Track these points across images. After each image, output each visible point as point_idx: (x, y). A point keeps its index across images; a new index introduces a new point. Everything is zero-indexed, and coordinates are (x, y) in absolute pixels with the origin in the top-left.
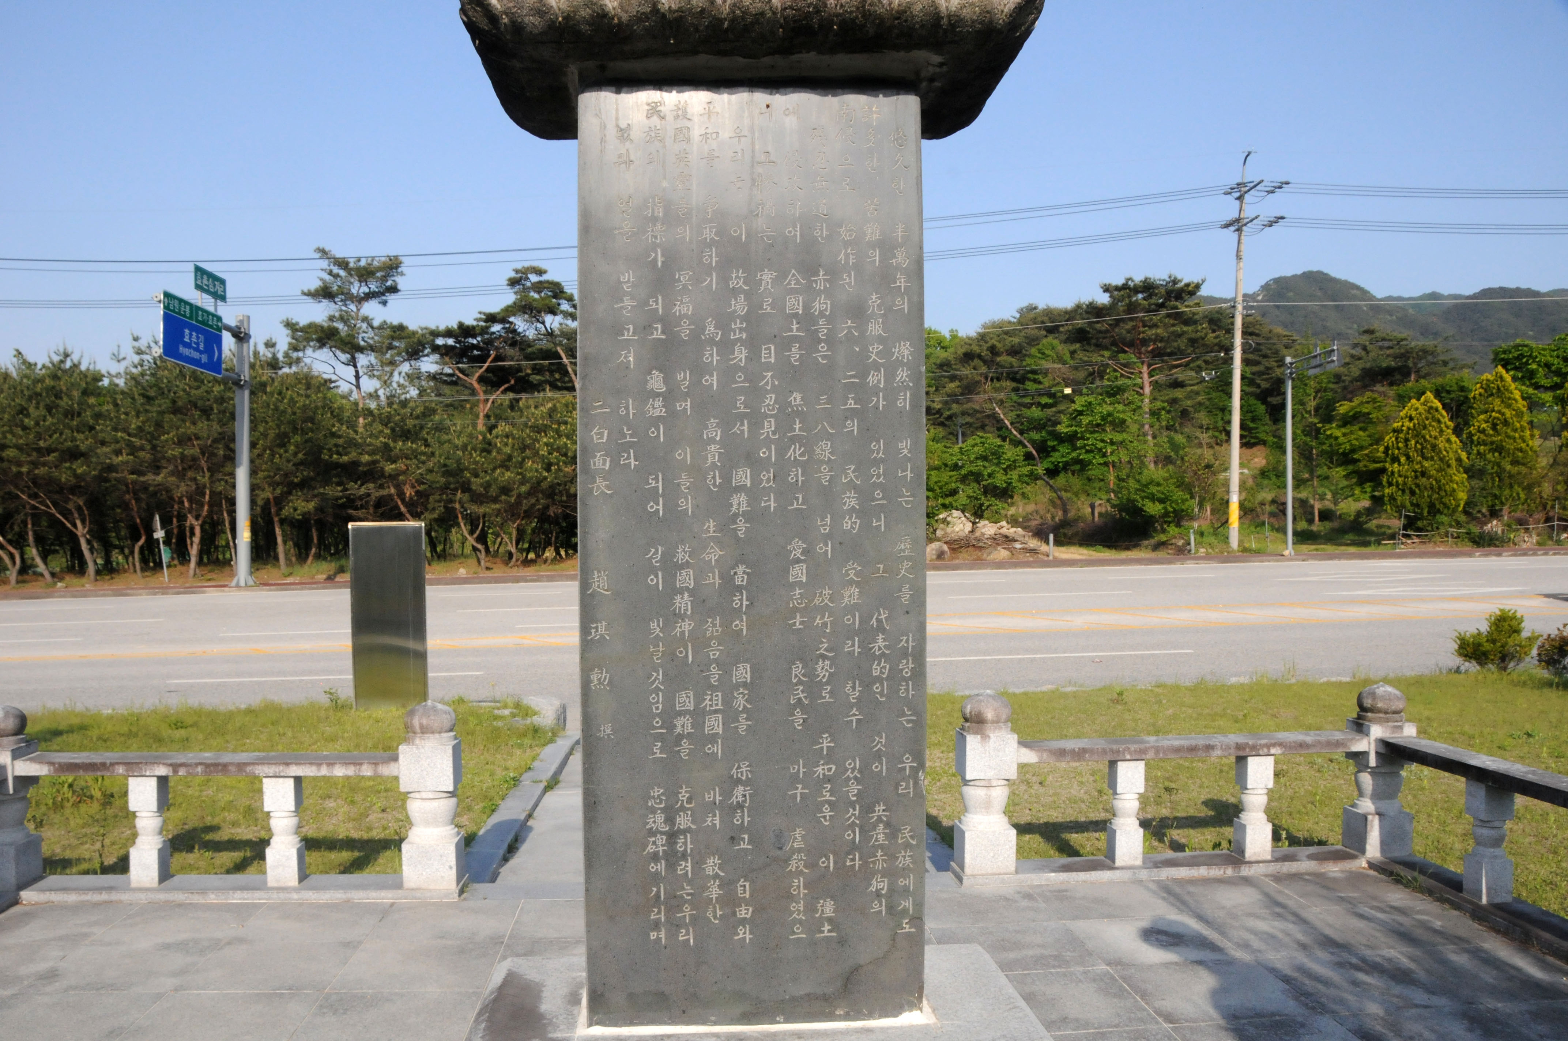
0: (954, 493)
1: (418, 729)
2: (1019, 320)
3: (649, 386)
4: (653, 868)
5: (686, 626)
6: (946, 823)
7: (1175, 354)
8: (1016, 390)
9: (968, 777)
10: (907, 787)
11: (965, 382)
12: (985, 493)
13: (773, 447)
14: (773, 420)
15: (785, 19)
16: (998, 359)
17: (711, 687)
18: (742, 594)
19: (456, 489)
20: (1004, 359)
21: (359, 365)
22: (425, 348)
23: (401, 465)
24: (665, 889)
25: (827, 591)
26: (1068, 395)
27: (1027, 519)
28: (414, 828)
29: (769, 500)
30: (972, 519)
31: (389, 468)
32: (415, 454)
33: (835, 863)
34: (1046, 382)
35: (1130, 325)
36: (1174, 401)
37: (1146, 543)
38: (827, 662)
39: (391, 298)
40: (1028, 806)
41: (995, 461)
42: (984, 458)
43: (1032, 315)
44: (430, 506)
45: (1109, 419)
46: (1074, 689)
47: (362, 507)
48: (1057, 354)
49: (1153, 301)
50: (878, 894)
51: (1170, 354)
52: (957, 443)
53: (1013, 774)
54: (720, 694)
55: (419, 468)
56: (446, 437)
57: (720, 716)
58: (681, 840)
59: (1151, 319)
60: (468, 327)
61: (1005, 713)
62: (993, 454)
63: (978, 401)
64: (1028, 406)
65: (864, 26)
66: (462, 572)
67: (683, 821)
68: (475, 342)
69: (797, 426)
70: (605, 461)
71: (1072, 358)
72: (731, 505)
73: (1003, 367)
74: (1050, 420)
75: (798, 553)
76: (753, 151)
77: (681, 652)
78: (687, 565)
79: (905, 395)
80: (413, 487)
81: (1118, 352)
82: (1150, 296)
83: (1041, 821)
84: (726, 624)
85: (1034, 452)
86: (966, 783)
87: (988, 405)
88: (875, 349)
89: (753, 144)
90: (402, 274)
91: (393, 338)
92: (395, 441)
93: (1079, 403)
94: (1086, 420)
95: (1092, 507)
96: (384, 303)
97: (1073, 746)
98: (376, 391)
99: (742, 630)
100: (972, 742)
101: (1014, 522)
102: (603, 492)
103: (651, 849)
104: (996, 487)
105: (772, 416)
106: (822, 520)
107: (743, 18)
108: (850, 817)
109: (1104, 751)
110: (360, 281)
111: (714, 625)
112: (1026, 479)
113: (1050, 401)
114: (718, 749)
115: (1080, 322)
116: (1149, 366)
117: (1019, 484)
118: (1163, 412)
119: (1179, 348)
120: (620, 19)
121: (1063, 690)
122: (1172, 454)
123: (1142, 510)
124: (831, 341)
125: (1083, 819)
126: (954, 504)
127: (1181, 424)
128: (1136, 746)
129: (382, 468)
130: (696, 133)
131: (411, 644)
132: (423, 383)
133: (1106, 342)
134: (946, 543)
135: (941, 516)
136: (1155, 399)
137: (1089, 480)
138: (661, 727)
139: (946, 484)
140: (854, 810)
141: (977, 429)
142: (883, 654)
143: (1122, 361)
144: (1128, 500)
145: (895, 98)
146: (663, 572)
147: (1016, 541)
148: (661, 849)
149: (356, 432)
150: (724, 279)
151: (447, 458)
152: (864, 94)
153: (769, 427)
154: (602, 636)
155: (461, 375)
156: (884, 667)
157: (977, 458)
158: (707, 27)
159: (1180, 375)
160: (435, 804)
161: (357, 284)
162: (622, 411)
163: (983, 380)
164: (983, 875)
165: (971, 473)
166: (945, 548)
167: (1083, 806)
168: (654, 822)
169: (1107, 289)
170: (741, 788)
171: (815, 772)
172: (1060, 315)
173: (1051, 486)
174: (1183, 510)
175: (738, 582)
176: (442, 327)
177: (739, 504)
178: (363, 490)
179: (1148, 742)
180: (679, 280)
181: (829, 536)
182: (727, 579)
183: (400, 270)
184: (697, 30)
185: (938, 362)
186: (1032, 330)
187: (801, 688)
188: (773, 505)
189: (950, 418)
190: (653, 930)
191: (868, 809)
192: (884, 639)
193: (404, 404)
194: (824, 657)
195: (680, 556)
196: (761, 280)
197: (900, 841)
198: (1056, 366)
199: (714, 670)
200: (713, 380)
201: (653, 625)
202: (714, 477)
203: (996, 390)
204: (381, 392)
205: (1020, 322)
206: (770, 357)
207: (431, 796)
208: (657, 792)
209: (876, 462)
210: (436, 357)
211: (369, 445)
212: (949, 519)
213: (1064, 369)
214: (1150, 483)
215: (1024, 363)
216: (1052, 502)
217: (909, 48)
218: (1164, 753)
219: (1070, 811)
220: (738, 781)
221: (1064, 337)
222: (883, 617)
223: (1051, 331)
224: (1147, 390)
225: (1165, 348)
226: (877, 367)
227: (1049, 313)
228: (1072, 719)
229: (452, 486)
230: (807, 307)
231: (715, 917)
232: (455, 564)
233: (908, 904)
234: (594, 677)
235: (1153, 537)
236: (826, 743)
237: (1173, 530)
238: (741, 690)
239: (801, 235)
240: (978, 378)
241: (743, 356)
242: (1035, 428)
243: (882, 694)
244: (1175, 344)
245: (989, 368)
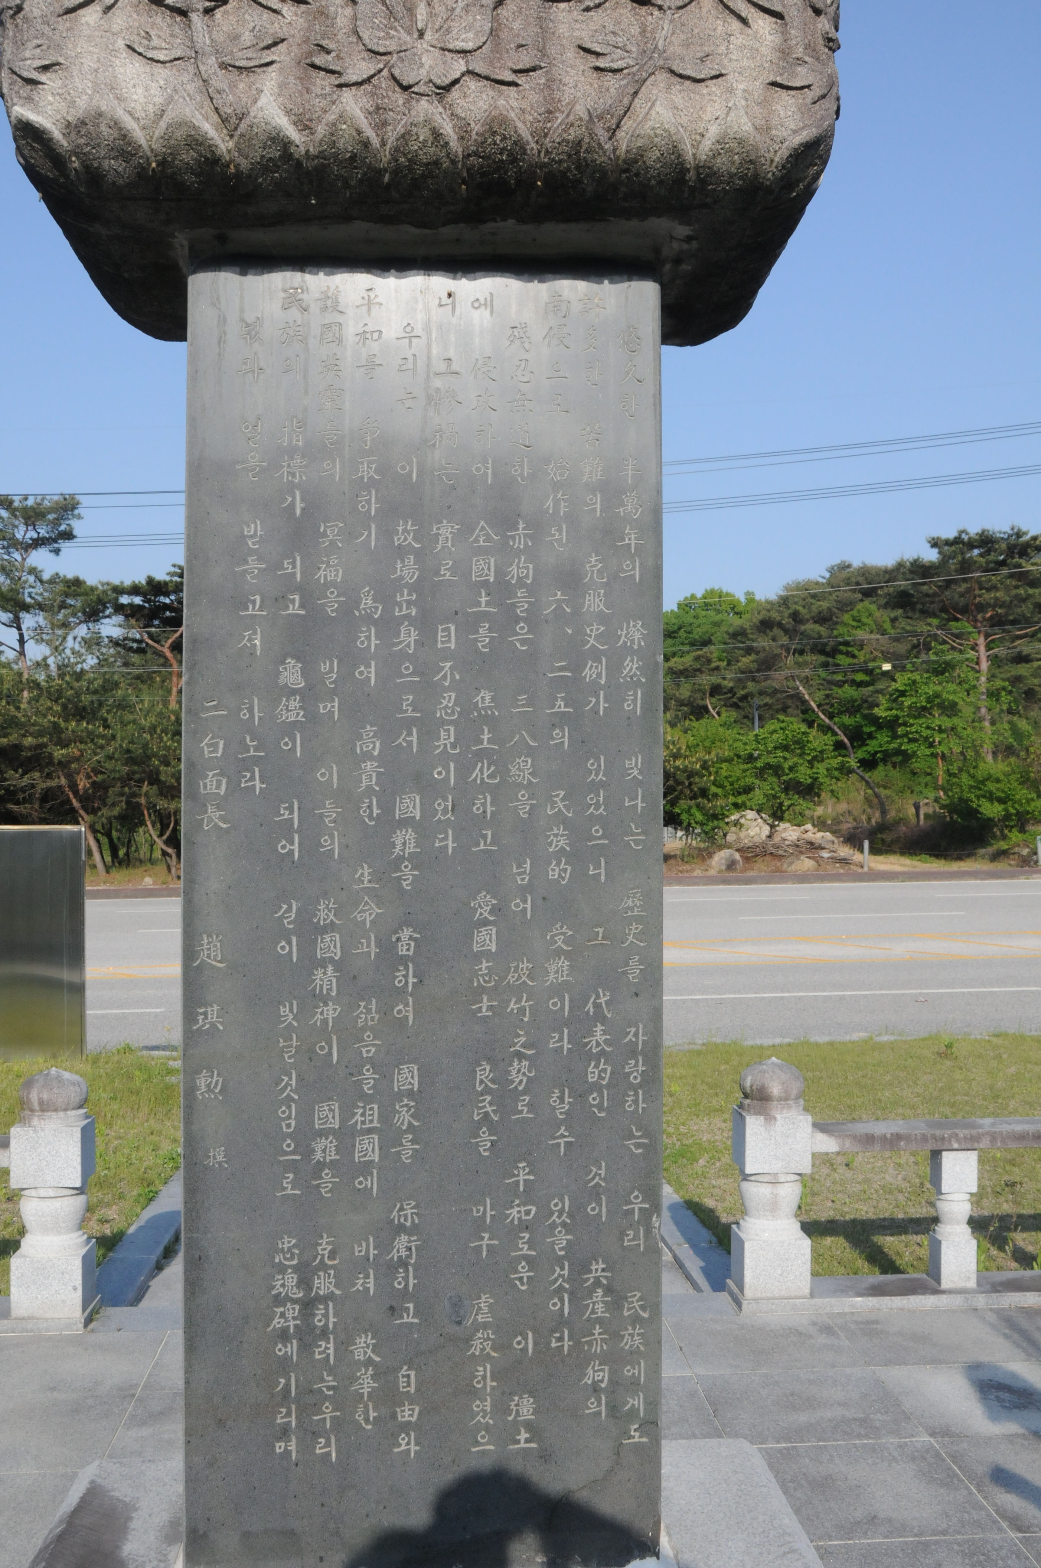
0: (748, 790)
1: (36, 1106)
2: (829, 580)
3: (282, 680)
4: (280, 1350)
5: (330, 1012)
6: (724, 1219)
7: (1019, 622)
8: (825, 665)
9: (748, 1170)
10: (636, 1237)
11: (762, 655)
12: (786, 790)
13: (452, 765)
14: (452, 729)
15: (468, 170)
16: (803, 628)
17: (363, 1096)
18: (407, 968)
19: (141, 781)
20: (810, 627)
21: (24, 627)
22: (106, 608)
23: (73, 750)
24: (297, 1381)
25: (525, 965)
26: (888, 672)
27: (837, 821)
28: (27, 1236)
29: (446, 838)
30: (770, 822)
31: (59, 753)
32: (91, 737)
33: (536, 1344)
34: (862, 656)
35: (964, 586)
36: (1016, 680)
37: (982, 851)
38: (525, 1063)
39: (64, 545)
40: (831, 1196)
41: (798, 751)
42: (786, 748)
43: (845, 574)
44: (109, 801)
45: (937, 701)
46: (892, 1038)
47: (25, 801)
48: (875, 621)
49: (992, 557)
50: (595, 1389)
51: (1013, 622)
52: (753, 729)
53: (806, 1167)
54: (376, 1107)
55: (96, 754)
56: (131, 717)
57: (376, 1137)
58: (320, 1311)
59: (990, 580)
60: (159, 583)
61: (796, 1087)
62: (796, 742)
63: (777, 678)
64: (840, 684)
65: (580, 181)
66: (148, 881)
67: (323, 1284)
68: (167, 601)
69: (486, 737)
70: (219, 783)
71: (894, 627)
72: (393, 845)
73: (809, 637)
74: (866, 701)
75: (485, 912)
76: (429, 358)
77: (322, 1048)
78: (332, 927)
79: (635, 694)
80: (88, 777)
81: (949, 620)
82: (988, 552)
83: (847, 1218)
84: (385, 1012)
85: (846, 741)
86: (746, 1177)
87: (791, 684)
88: (595, 630)
89: (429, 346)
90: (79, 517)
91: (67, 595)
92: (66, 720)
93: (901, 681)
94: (907, 702)
95: (917, 807)
96: (57, 552)
97: (884, 1131)
98: (45, 659)
99: (407, 1017)
100: (753, 1124)
101: (821, 824)
102: (216, 824)
103: (277, 1323)
104: (799, 783)
105: (451, 723)
106: (519, 866)
107: (410, 169)
108: (556, 1280)
109: (924, 1139)
110: (27, 525)
111: (369, 1011)
112: (836, 773)
113: (867, 678)
114: (372, 1183)
115: (903, 584)
116: (987, 636)
117: (827, 780)
118: (1003, 693)
119: (1024, 616)
120: (237, 166)
121: (878, 1039)
122: (1015, 744)
123: (978, 812)
124: (533, 619)
125: (901, 1216)
126: (748, 804)
127: (1025, 708)
128: (966, 1132)
129: (51, 754)
130: (351, 330)
131: (66, 975)
132: (104, 650)
133: (935, 607)
134: (738, 850)
135: (733, 818)
136: (993, 676)
137: (914, 774)
138: (293, 1153)
139: (738, 779)
140: (562, 1269)
141: (777, 711)
142: (603, 1053)
143: (956, 631)
144: (960, 799)
145: (626, 284)
146: (298, 937)
147: (824, 848)
148: (292, 1323)
149: (18, 708)
150: (387, 533)
151: (132, 742)
152: (583, 280)
153: (447, 737)
154: (213, 1025)
155: (150, 642)
156: (605, 1070)
157: (776, 748)
158: (361, 181)
159: (1025, 647)
160: (57, 1204)
161: (22, 528)
162: (244, 715)
163: (784, 653)
164: (768, 1299)
165: (768, 766)
166: (737, 856)
167: (901, 1197)
168: (283, 1285)
169: (935, 543)
170: (404, 1238)
171: (508, 1216)
172: (878, 575)
173: (867, 782)
174: (1028, 812)
175: (402, 950)
176: (128, 583)
177: (404, 844)
178: (26, 781)
179: (981, 1126)
180: (324, 535)
181: (529, 888)
182: (387, 947)
183: (76, 512)
184: (346, 185)
185: (731, 630)
186: (845, 593)
187: (489, 1098)
188: (451, 845)
189: (744, 698)
190: (279, 1439)
191: (581, 1268)
192: (605, 1032)
193: (79, 676)
194: (520, 1056)
195: (322, 915)
196: (438, 535)
197: (626, 1314)
198: (873, 636)
199: (369, 1075)
200: (371, 673)
201: (284, 1010)
202: (370, 807)
203: (799, 665)
204: (51, 661)
205: (829, 584)
206: (449, 641)
207: (51, 1193)
208: (287, 1242)
209: (594, 787)
210: (120, 619)
211: (34, 725)
212: (742, 821)
213: (884, 640)
214: (988, 779)
215: (835, 633)
216: (867, 800)
217: (644, 214)
218: (1003, 1141)
219: (884, 1204)
220: (401, 1229)
221: (883, 601)
222: (602, 1000)
223: (868, 594)
224: (984, 665)
225: (1007, 614)
226: (596, 656)
227: (865, 572)
228: (888, 1078)
229: (137, 776)
230: (500, 573)
231: (367, 1421)
232: (139, 871)
233: (637, 1402)
234: (202, 1082)
235: (991, 845)
236: (523, 1176)
237: (1015, 836)
238: (406, 1101)
239: (494, 474)
240: (778, 651)
241: (412, 639)
242: (847, 711)
243: (600, 1107)
244: (1019, 610)
245: (790, 638)
